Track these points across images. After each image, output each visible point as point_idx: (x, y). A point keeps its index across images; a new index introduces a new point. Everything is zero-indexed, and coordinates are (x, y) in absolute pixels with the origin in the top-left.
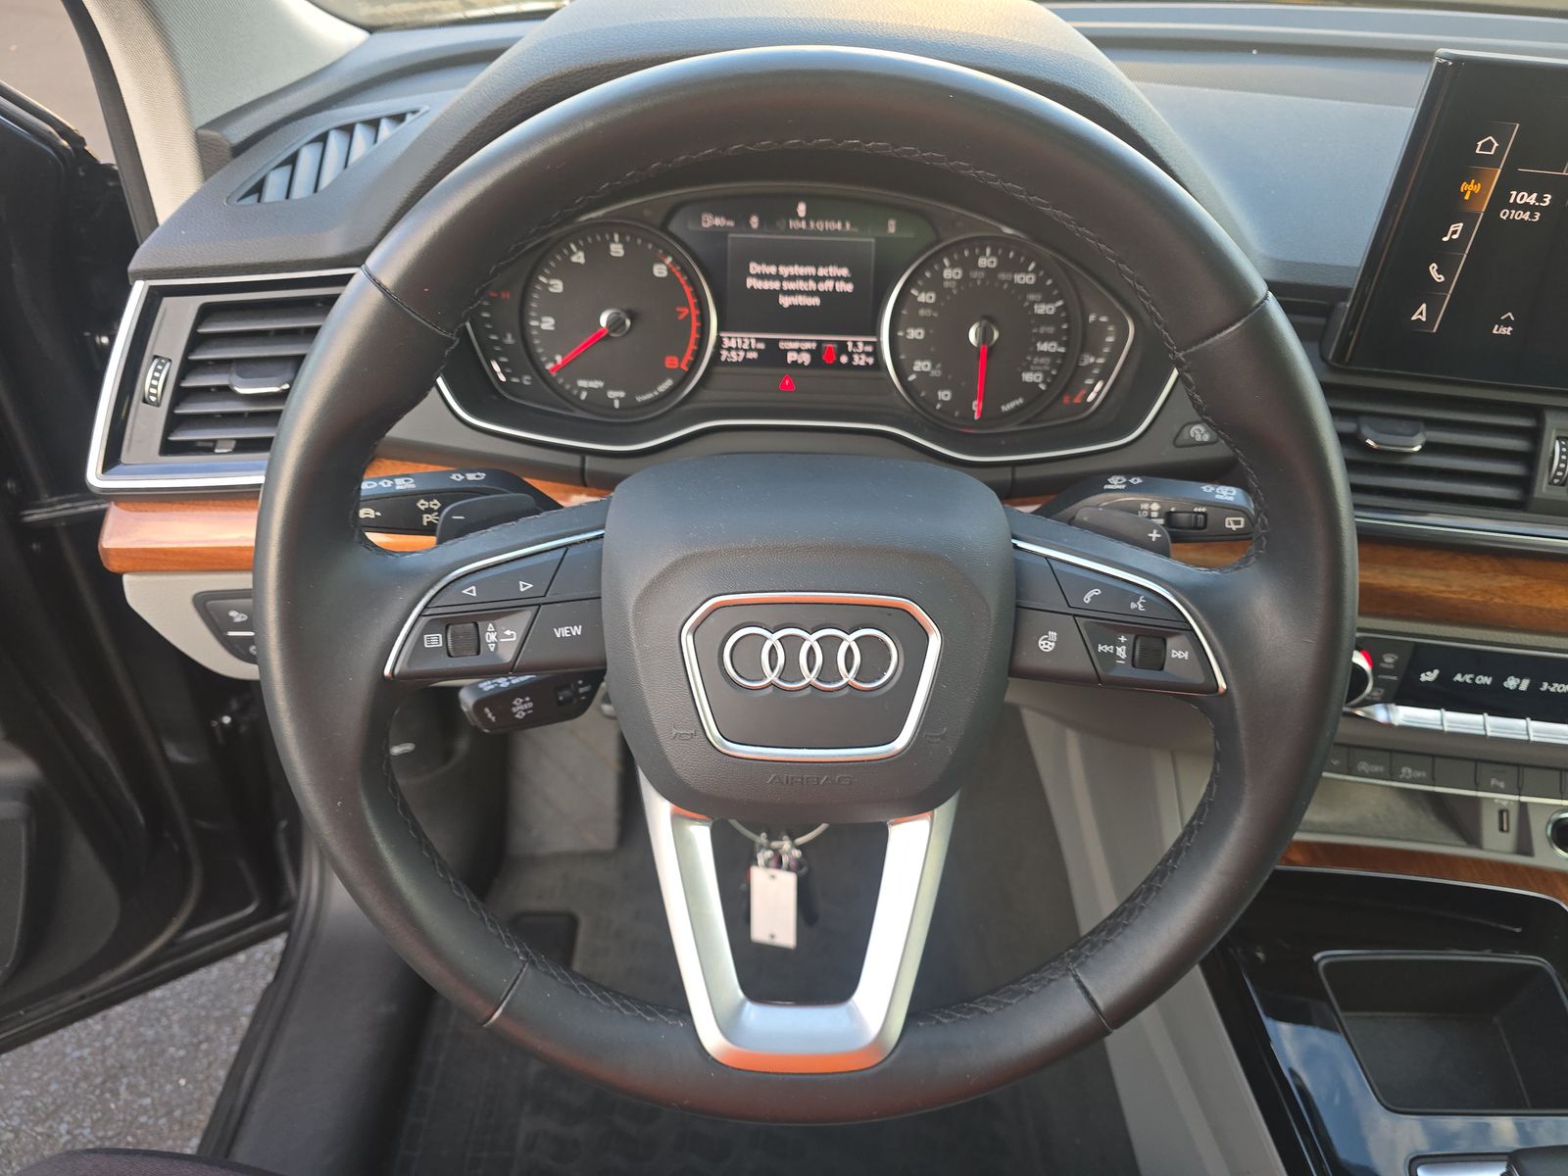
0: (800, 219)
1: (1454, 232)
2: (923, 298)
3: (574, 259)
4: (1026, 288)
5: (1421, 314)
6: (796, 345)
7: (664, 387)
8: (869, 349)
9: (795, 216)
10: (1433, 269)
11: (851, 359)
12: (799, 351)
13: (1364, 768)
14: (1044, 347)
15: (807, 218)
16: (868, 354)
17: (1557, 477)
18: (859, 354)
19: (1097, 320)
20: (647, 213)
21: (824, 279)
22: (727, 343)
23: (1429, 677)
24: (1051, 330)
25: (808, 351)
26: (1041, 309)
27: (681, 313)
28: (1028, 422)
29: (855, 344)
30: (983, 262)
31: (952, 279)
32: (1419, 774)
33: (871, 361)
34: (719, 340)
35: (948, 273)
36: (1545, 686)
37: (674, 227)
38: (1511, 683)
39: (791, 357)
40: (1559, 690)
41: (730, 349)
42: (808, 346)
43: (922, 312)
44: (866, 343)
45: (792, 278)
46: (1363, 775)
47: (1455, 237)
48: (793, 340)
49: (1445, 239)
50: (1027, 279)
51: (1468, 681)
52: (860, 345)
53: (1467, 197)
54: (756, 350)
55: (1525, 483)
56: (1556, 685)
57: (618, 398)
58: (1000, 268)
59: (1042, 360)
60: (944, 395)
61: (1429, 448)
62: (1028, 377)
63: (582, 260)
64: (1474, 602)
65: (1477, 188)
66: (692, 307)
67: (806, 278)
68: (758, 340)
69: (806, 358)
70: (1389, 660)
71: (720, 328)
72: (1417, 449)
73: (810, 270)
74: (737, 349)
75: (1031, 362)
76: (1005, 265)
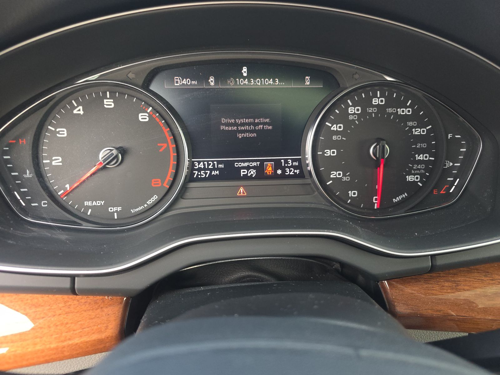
0: (244, 78)
2: (334, 128)
3: (75, 112)
4: (406, 118)
6: (246, 164)
7: (151, 202)
8: (296, 164)
9: (241, 76)
11: (284, 171)
12: (248, 168)
14: (421, 157)
15: (249, 77)
16: (295, 168)
18: (289, 167)
19: (453, 138)
20: (131, 76)
21: (258, 124)
22: (197, 166)
24: (424, 145)
25: (254, 168)
26: (417, 132)
27: (162, 147)
28: (412, 209)
29: (286, 161)
30: (375, 101)
31: (355, 114)
33: (297, 171)
34: (192, 165)
35: (351, 110)
37: (153, 87)
39: (243, 173)
41: (199, 170)
42: (254, 164)
43: (334, 138)
44: (293, 160)
45: (243, 124)
48: (244, 161)
50: (407, 111)
52: (290, 161)
54: (218, 169)
57: (117, 211)
58: (387, 105)
59: (419, 167)
60: (353, 194)
62: (410, 178)
63: (82, 112)
66: (170, 142)
67: (249, 124)
68: (219, 163)
69: (253, 172)
71: (192, 155)
73: (251, 120)
74: (204, 169)
75: (412, 168)
76: (390, 103)
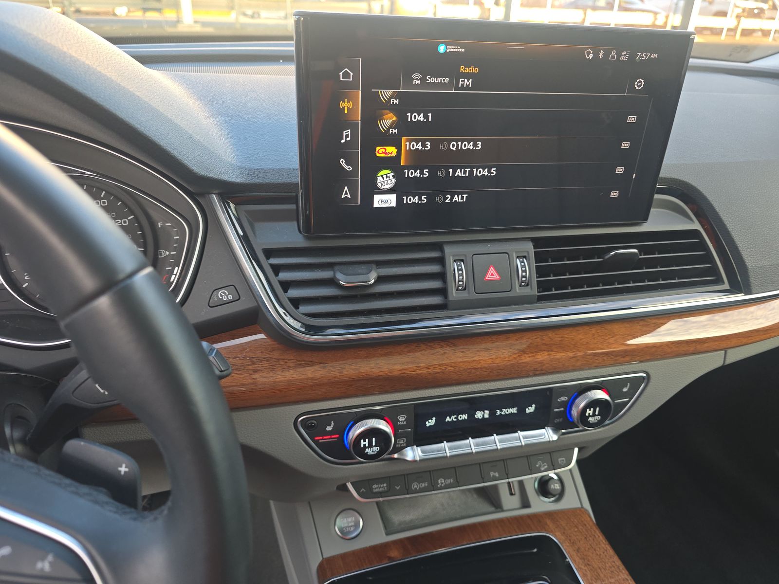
1: (347, 136)
5: (346, 193)
10: (342, 162)
13: (416, 486)
17: (461, 285)
23: (431, 422)
32: (449, 481)
36: (498, 412)
38: (479, 415)
40: (507, 413)
46: (416, 492)
47: (348, 139)
49: (343, 141)
51: (455, 420)
53: (346, 112)
55: (443, 292)
56: (504, 410)
61: (380, 280)
64: (436, 373)
65: (350, 105)
70: (402, 419)
72: (372, 281)
